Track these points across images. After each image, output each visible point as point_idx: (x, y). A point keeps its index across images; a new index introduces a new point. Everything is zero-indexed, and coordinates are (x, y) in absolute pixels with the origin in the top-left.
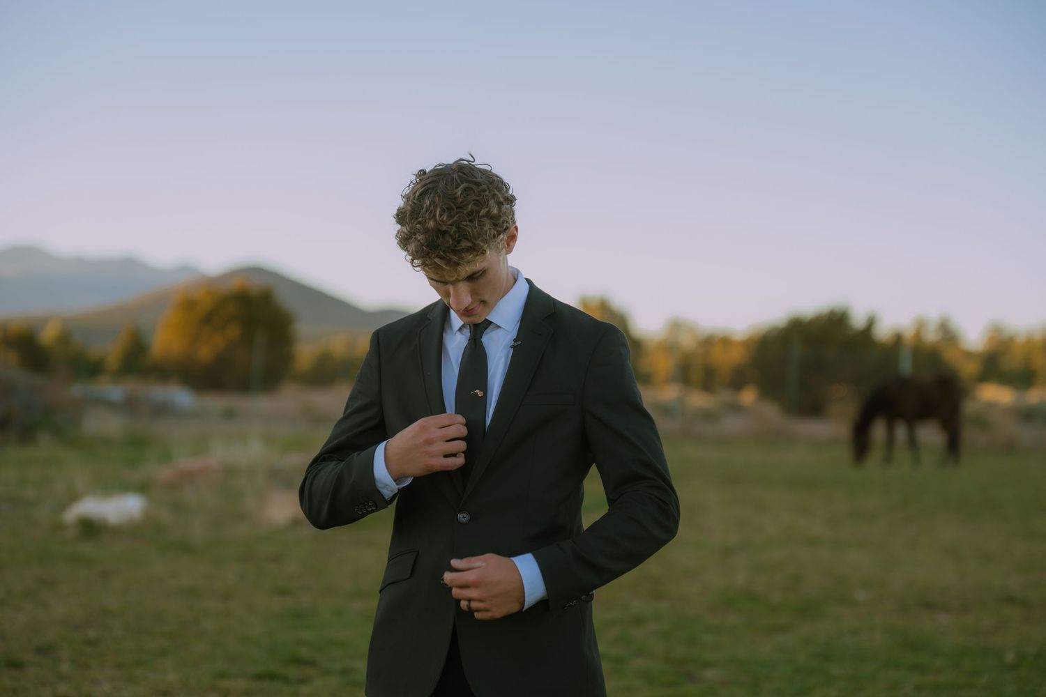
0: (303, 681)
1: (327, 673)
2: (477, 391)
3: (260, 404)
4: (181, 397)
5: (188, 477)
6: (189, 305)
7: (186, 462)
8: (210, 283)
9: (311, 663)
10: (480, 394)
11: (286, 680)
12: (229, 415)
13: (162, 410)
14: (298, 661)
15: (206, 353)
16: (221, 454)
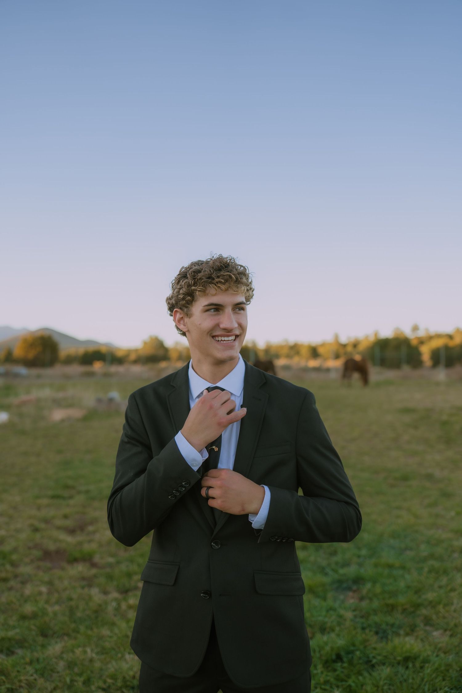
0: (71, 497)
1: (79, 492)
2: (214, 447)
3: (48, 372)
4: (22, 370)
5: (24, 403)
6: (25, 341)
7: (24, 397)
8: (33, 333)
9: (73, 487)
10: (216, 449)
11: (64, 498)
12: (39, 376)
13: (16, 376)
14: (67, 487)
15: (31, 355)
16: (36, 394)
